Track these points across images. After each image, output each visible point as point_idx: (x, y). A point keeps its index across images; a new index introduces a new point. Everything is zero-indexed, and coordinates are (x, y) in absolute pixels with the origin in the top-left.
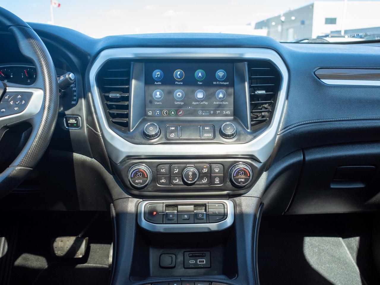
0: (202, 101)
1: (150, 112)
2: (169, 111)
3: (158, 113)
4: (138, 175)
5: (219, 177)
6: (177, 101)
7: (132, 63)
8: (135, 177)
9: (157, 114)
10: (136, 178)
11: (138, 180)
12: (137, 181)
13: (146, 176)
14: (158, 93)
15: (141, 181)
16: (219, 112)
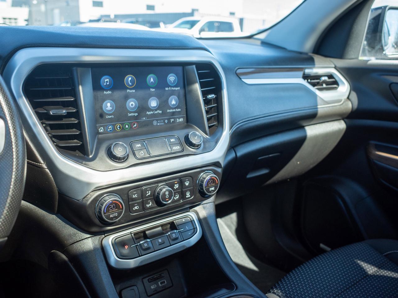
0: (156, 110)
1: (101, 129)
2: (122, 124)
3: (110, 128)
4: (111, 209)
5: (190, 190)
6: (131, 112)
7: (74, 68)
8: (108, 211)
9: (109, 130)
10: (111, 212)
11: (113, 214)
12: (111, 216)
13: (121, 208)
14: (109, 105)
15: (116, 214)
16: (173, 120)
